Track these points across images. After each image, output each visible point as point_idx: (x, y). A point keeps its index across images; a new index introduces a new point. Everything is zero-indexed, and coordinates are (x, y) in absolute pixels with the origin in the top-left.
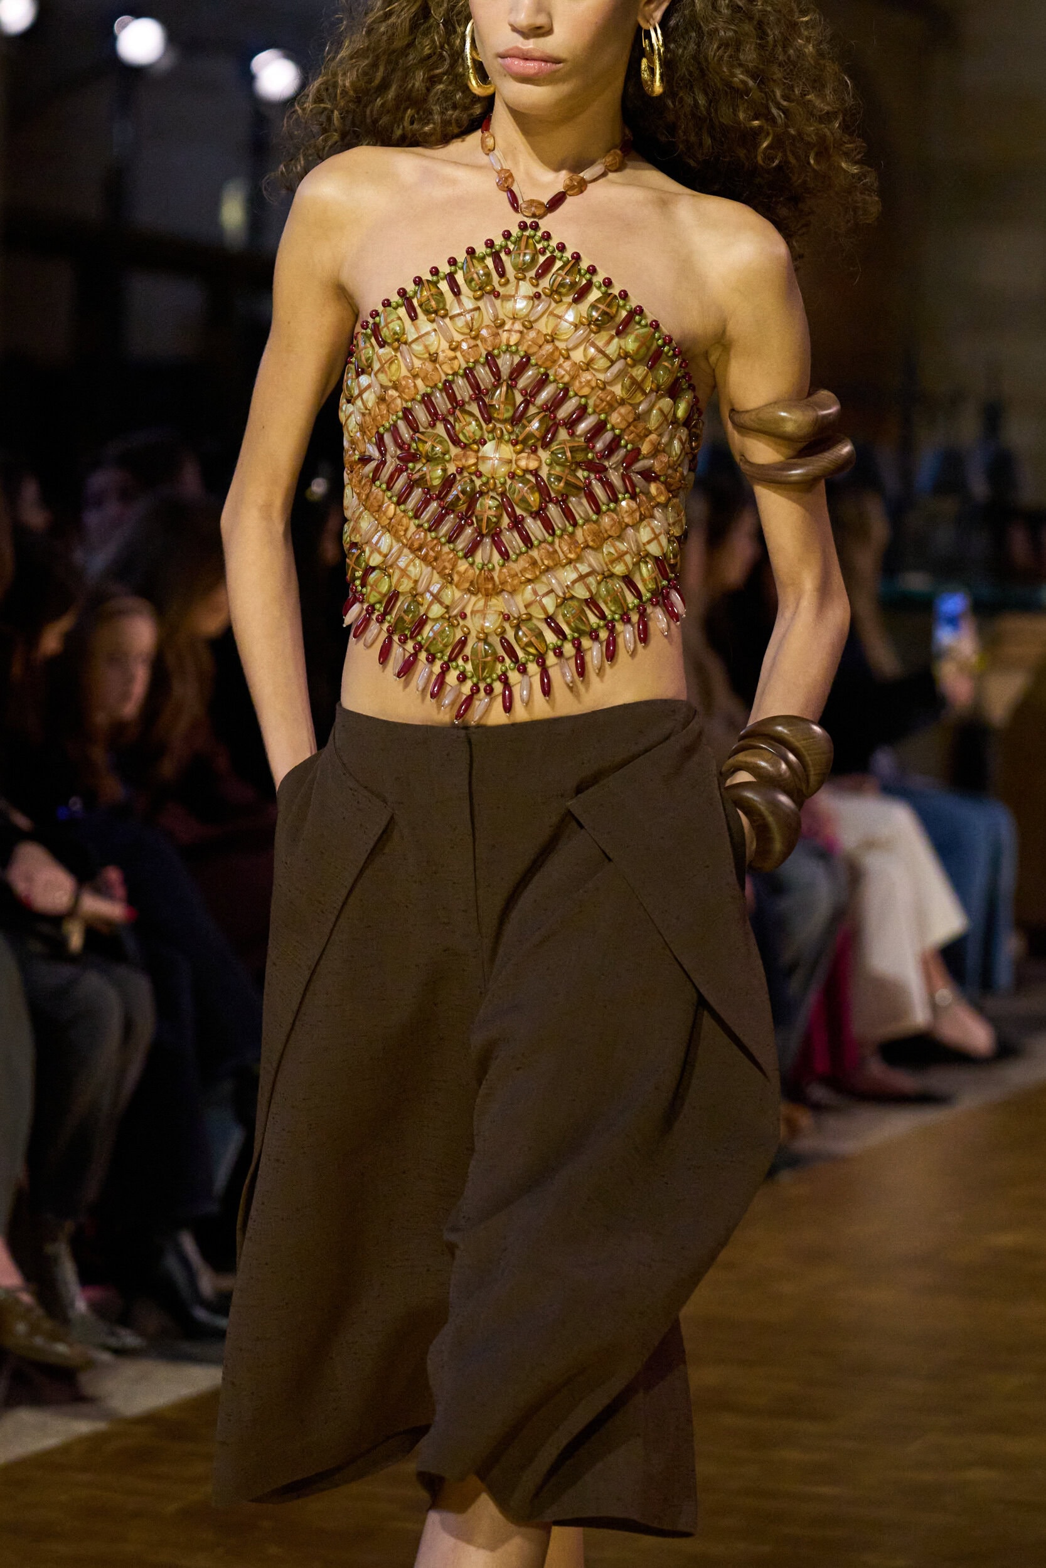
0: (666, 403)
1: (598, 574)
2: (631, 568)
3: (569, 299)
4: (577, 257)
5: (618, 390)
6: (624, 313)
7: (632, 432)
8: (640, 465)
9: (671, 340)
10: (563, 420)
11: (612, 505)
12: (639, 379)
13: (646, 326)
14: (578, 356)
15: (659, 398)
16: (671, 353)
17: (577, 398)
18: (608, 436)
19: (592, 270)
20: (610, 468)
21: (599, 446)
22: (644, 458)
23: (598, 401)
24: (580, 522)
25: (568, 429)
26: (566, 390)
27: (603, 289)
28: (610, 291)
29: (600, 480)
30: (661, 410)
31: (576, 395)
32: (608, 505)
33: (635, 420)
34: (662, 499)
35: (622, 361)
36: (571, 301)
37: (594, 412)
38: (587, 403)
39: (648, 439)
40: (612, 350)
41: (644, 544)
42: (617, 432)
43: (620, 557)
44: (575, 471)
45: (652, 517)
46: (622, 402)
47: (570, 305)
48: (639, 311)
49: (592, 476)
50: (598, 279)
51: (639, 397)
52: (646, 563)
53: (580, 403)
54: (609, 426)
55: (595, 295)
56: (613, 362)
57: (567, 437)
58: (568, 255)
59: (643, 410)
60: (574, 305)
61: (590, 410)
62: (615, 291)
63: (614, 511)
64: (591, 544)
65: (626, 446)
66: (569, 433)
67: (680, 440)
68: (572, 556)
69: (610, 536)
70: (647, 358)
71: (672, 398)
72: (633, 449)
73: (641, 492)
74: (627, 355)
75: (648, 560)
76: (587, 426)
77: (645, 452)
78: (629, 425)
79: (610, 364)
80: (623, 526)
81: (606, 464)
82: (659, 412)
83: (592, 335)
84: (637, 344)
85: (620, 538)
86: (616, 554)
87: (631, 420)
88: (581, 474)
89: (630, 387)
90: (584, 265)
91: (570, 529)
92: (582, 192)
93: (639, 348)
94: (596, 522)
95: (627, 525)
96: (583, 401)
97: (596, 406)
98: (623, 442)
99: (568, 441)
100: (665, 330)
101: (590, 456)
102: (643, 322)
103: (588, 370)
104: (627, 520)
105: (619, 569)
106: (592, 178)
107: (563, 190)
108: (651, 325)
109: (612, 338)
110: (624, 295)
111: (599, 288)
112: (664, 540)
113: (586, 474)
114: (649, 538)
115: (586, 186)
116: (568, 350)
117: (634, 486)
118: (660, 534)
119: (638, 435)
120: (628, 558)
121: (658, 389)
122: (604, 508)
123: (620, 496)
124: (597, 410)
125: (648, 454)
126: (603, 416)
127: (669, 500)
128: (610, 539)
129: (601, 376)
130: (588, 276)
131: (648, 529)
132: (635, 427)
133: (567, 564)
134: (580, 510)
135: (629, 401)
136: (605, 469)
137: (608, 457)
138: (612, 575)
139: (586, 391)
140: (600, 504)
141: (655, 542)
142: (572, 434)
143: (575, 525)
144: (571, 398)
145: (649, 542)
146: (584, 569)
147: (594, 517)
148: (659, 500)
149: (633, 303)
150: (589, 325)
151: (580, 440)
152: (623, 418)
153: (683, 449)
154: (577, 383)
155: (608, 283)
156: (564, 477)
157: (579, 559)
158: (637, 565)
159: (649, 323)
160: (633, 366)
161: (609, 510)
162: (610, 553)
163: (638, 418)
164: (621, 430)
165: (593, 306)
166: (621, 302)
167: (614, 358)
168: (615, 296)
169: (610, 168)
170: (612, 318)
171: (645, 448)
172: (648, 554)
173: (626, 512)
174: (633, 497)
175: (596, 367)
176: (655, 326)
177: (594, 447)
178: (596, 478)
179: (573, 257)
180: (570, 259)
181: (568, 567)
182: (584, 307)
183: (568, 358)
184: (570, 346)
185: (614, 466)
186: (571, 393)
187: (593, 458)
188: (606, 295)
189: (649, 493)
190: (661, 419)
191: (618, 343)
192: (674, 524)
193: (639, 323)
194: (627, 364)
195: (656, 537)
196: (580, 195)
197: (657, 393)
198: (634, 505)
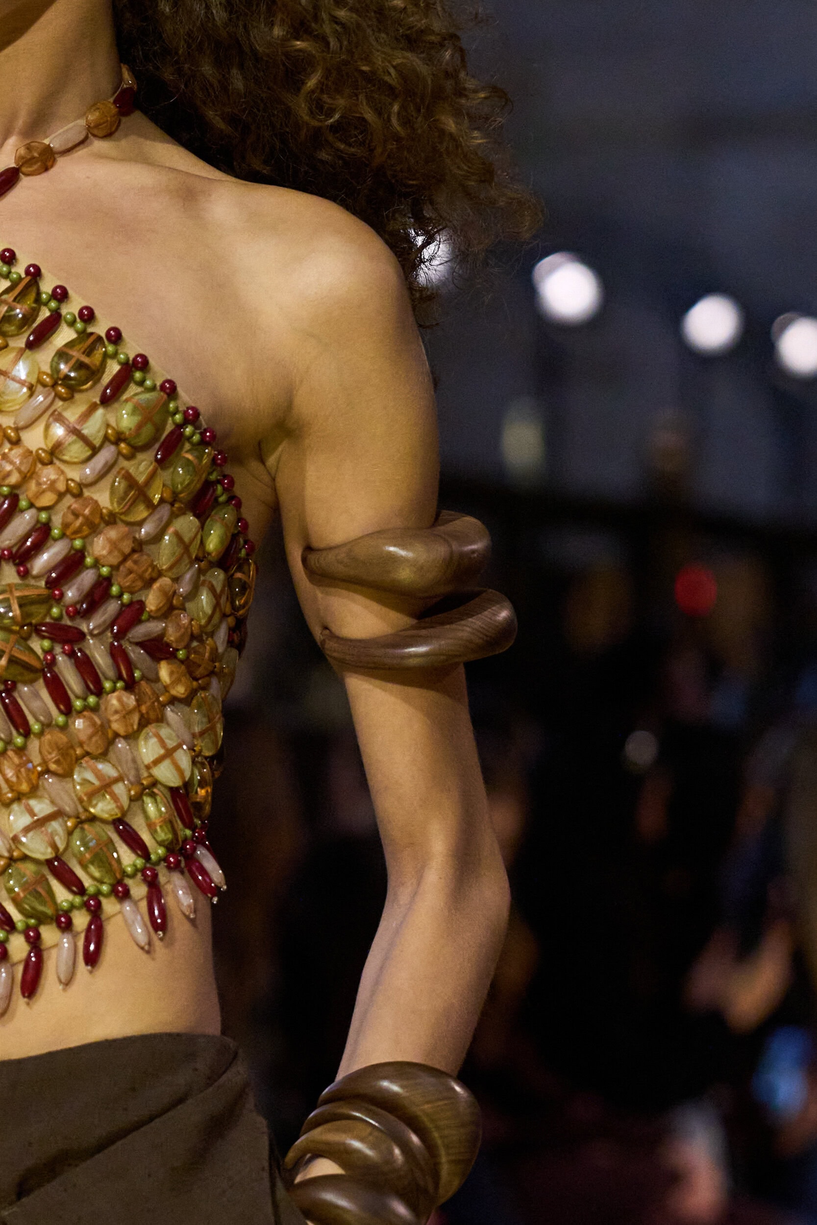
0: (187, 523)
1: (69, 817)
2: (126, 807)
3: (20, 342)
4: (35, 273)
5: (103, 498)
6: (113, 368)
7: (130, 572)
8: (140, 631)
9: (197, 414)
10: (9, 549)
11: (92, 700)
12: (141, 479)
13: (153, 388)
14: (34, 439)
15: (174, 516)
16: (196, 438)
17: (33, 511)
18: (87, 578)
19: (61, 295)
20: (93, 636)
21: (71, 594)
22: (151, 618)
23: (70, 517)
24: (36, 727)
25: (17, 565)
26: (14, 498)
27: (79, 325)
28: (90, 330)
29: (71, 655)
30: (178, 535)
31: (31, 505)
32: (85, 699)
33: (134, 551)
34: (180, 690)
35: (113, 448)
36: (23, 345)
37: (63, 535)
38: (49, 519)
39: (156, 586)
40: (93, 427)
41: (148, 767)
42: (105, 570)
43: (106, 786)
44: (26, 638)
45: (161, 719)
46: (111, 520)
47: (21, 353)
48: (142, 363)
49: (58, 649)
50: (70, 309)
51: (141, 512)
52: (153, 795)
53: (38, 521)
54: (89, 560)
55: (64, 335)
56: (95, 451)
57: (16, 580)
58: (19, 269)
59: (147, 533)
60: (27, 351)
61: (56, 532)
62: (100, 329)
63: (95, 709)
64: (53, 767)
65: (120, 596)
66: (19, 572)
67: (212, 589)
68: (25, 787)
69: (87, 754)
70: (157, 446)
71: (196, 516)
72: (131, 604)
73: (143, 677)
74: (119, 438)
75: (155, 790)
76: (49, 558)
77: (153, 608)
78: (125, 558)
79: (89, 453)
80: (110, 735)
81: (84, 628)
82: (175, 540)
83: (60, 403)
84: (136, 419)
85: (104, 756)
86: (97, 783)
87: (127, 550)
88: (38, 645)
89: (126, 493)
90: (47, 287)
91: (19, 740)
92: (46, 169)
93: (140, 426)
94: (64, 728)
95: (117, 735)
96: (44, 516)
97: (66, 526)
98: (115, 590)
99: (17, 587)
100: (186, 398)
101: (55, 611)
102: (148, 383)
103: (51, 463)
104: (116, 726)
105: (103, 808)
106: (63, 148)
107: (13, 165)
108: (163, 387)
109: (93, 408)
110: (115, 336)
111: (72, 324)
112: (184, 759)
113: (46, 644)
114: (156, 756)
115: (54, 161)
116: (17, 430)
117: (130, 666)
118: (175, 749)
119: (141, 577)
120: (120, 789)
121: (175, 498)
122: (78, 704)
123: (107, 685)
124: (68, 533)
125: (158, 610)
126: (78, 543)
127: (193, 693)
128: (86, 759)
129: (74, 474)
130: (53, 304)
131: (154, 740)
132: (136, 562)
133: (12, 801)
134: (36, 705)
135: (123, 517)
136: (81, 636)
137: (87, 614)
138: (93, 819)
139: (47, 499)
140: (72, 696)
141: (167, 763)
142: (25, 574)
143: (27, 733)
144: (22, 511)
145: (157, 762)
146: (42, 807)
147: (61, 719)
148: (174, 692)
149: (131, 349)
150: (54, 385)
151: (38, 584)
152: (114, 545)
153: (216, 606)
154: (33, 486)
155: (88, 315)
156: (7, 651)
157: (34, 791)
158: (136, 799)
159: (158, 384)
160: (130, 457)
161: (86, 708)
162: (85, 782)
163: (139, 546)
164: (111, 566)
165: (62, 355)
166: (111, 349)
167: (97, 442)
168: (100, 338)
169: (95, 132)
170: (92, 373)
171: (152, 601)
172: (155, 783)
173: (116, 712)
174: (130, 686)
175: (66, 458)
176: (170, 390)
177: (62, 595)
178: (64, 652)
179: (27, 272)
180: (23, 275)
181: (15, 807)
182: (45, 356)
183: (16, 442)
184: (21, 424)
185: (96, 632)
186: (23, 503)
187: (60, 617)
188: (83, 335)
189: (157, 679)
190: (179, 551)
191: (104, 415)
192: (202, 734)
193: (141, 383)
194: (120, 453)
195: (169, 753)
196: (45, 176)
197: (172, 505)
198: (131, 700)
